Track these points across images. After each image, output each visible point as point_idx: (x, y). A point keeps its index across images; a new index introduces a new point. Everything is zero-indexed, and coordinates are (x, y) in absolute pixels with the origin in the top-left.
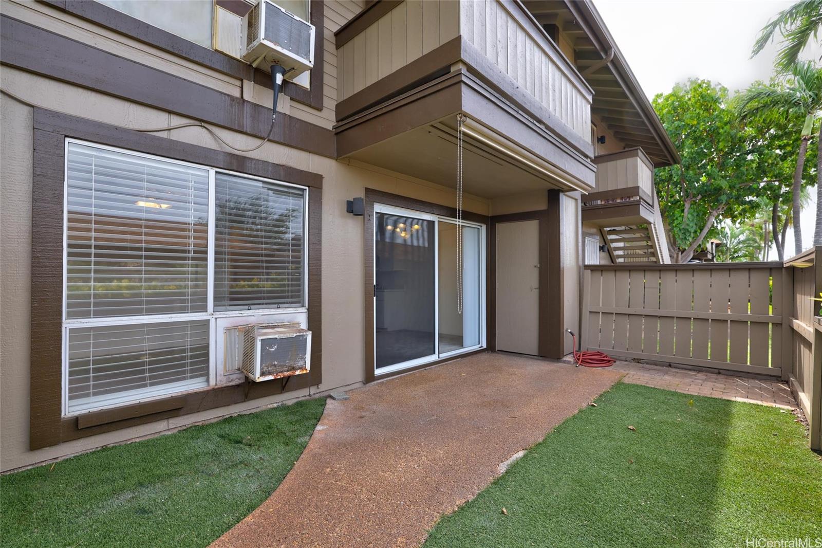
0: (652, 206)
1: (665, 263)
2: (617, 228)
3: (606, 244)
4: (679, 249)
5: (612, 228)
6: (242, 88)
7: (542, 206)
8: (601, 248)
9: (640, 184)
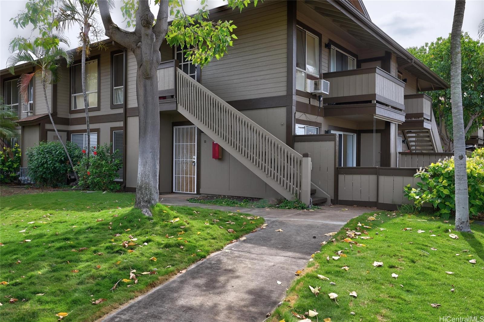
0: (431, 121)
1: (439, 152)
2: (412, 131)
3: (405, 139)
4: (450, 140)
5: (409, 131)
6: (310, 100)
7: (383, 128)
8: (403, 141)
9: (424, 112)
